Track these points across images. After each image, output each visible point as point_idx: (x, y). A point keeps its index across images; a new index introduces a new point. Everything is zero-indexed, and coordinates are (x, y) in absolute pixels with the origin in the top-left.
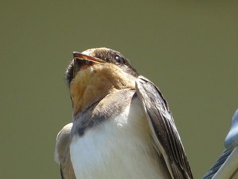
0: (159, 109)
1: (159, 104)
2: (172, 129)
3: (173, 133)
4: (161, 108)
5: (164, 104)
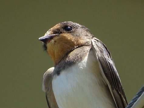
1: (106, 54)
5: (109, 54)
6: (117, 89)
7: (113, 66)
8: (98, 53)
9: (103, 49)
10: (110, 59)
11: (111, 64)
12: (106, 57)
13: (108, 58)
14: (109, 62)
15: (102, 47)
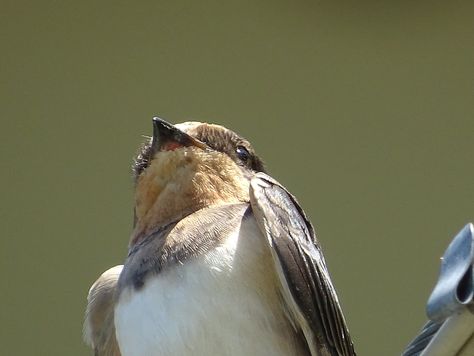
5: (306, 230)
6: (331, 344)
7: (321, 269)
8: (270, 224)
9: (289, 211)
10: (310, 245)
11: (315, 261)
12: (299, 238)
13: (303, 241)
14: (308, 253)
15: (284, 206)
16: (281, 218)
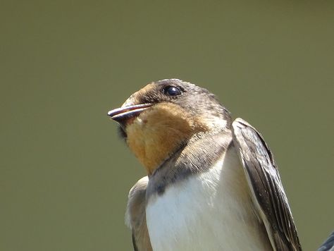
0: (261, 162)
1: (262, 155)
2: (277, 189)
3: (278, 193)
4: (264, 161)
5: (267, 156)
6: (282, 231)
9: (257, 144)
11: (272, 176)
12: (263, 161)
13: (265, 164)
14: (268, 172)
16: (251, 148)
